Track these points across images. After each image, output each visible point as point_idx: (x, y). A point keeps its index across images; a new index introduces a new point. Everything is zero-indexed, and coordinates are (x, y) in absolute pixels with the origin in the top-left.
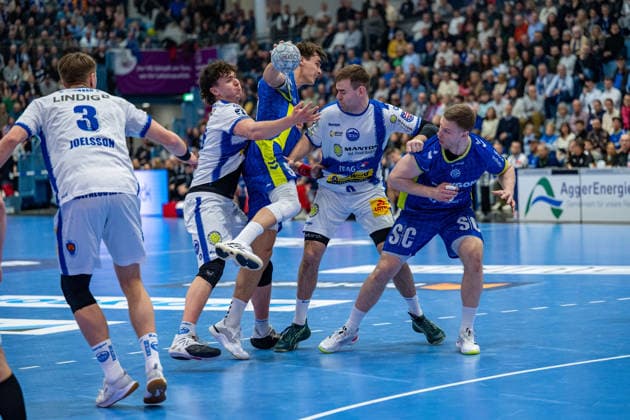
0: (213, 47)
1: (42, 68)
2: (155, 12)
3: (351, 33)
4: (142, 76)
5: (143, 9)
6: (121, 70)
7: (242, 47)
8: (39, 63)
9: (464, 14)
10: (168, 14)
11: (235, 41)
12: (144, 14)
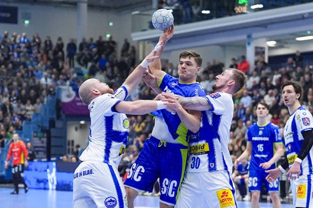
1: (15, 96)
2: (90, 64)
3: (210, 82)
4: (79, 104)
5: (82, 62)
6: (65, 99)
7: (141, 88)
8: (14, 92)
9: (280, 73)
10: (97, 65)
12: (82, 65)
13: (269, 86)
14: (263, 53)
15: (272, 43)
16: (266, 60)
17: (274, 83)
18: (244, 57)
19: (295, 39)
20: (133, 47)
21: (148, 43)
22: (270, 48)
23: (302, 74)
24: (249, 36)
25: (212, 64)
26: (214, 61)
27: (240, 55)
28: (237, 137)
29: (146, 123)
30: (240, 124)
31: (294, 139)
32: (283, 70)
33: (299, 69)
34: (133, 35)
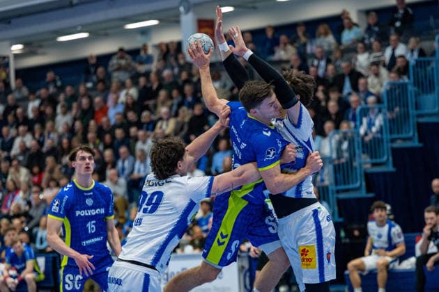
13: (21, 120)
14: (7, 65)
15: (17, 48)
17: (31, 115)
19: (55, 38)
22: (16, 56)
23: (74, 98)
32: (42, 92)
33: (68, 89)
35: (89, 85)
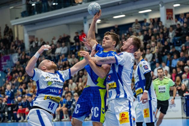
0: (8, 55)
3: (63, 48)
7: (19, 55)
11: (17, 52)
16: (97, 32)
18: (82, 31)
19: (112, 17)
20: (11, 29)
21: (21, 26)
22: (98, 24)
24: (85, 18)
25: (63, 36)
26: (64, 35)
27: (80, 29)
28: (84, 81)
29: (25, 77)
30: (85, 73)
31: (140, 79)
34: (11, 21)
35: (126, 34)
